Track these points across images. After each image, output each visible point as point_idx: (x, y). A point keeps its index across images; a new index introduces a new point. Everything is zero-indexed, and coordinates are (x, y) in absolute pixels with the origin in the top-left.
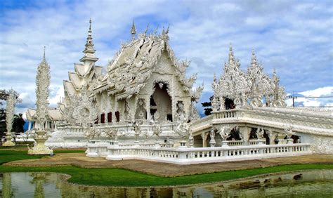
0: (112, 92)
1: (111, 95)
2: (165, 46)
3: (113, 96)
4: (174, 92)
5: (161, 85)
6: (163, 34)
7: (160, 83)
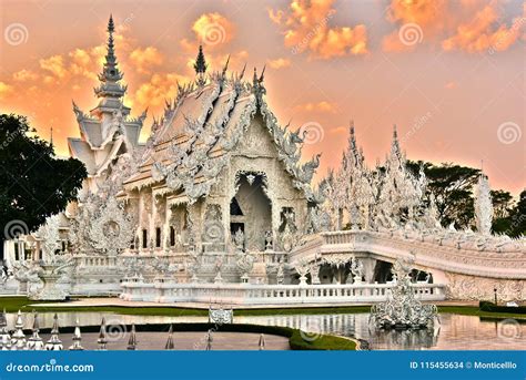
0: (162, 191)
1: (158, 196)
2: (258, 106)
3: (163, 199)
4: (275, 190)
5: (251, 179)
6: (255, 81)
7: (248, 174)
